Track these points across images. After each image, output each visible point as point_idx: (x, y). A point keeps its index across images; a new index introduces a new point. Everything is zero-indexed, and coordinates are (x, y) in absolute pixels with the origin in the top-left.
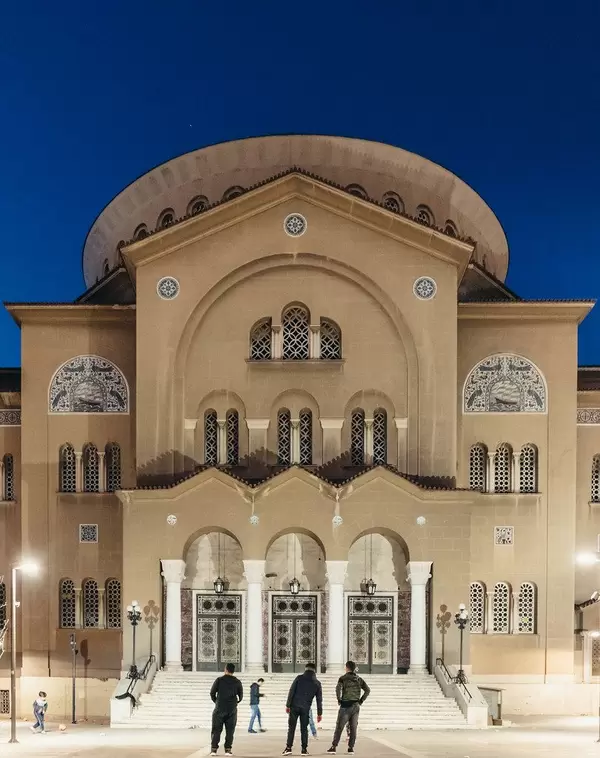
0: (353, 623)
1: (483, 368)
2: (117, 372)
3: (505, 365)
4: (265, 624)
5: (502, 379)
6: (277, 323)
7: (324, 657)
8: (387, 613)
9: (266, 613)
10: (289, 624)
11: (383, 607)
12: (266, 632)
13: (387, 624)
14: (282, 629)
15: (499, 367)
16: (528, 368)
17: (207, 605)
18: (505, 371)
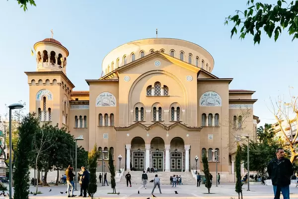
0: (172, 159)
1: (205, 95)
2: (113, 96)
3: (210, 94)
4: (150, 159)
5: (209, 98)
6: (153, 86)
7: (165, 167)
8: (180, 157)
9: (150, 157)
10: (156, 159)
11: (179, 155)
12: (150, 161)
13: (180, 159)
14: (155, 160)
15: (209, 95)
16: (216, 95)
17: (136, 155)
18: (210, 96)
